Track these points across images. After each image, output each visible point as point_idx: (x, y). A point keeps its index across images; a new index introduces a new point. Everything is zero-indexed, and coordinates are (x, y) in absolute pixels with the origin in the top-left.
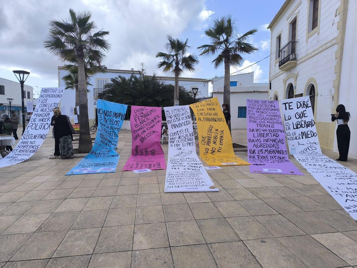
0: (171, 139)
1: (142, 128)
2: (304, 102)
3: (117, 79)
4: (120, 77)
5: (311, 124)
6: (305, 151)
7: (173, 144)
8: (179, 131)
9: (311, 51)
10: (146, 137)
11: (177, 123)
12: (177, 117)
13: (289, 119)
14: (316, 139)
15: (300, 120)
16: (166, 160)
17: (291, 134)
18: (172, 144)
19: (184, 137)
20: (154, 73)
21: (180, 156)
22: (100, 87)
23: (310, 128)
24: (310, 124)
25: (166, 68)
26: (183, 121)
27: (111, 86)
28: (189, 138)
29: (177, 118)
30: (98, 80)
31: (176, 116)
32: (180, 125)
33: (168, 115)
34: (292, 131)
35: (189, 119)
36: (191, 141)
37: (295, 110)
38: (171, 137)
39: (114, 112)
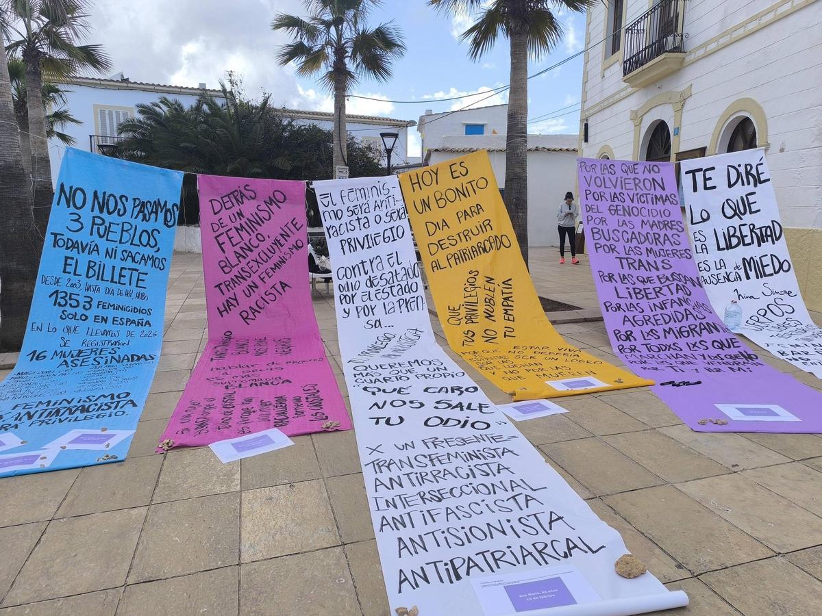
0: (344, 288)
1: (244, 274)
2: (749, 167)
3: (157, 109)
4: (165, 101)
5: (771, 236)
6: (762, 319)
7: (352, 307)
8: (368, 262)
9: (742, 18)
10: (261, 303)
11: (359, 234)
12: (360, 216)
13: (704, 220)
14: (788, 281)
15: (736, 222)
16: (336, 371)
17: (713, 266)
18: (346, 306)
19: (388, 282)
20: (265, 94)
21: (382, 352)
22: (108, 131)
23: (768, 247)
24: (769, 233)
25: (306, 62)
26: (380, 228)
27: (140, 127)
28: (403, 284)
29: (358, 219)
30: (103, 113)
31: (356, 211)
32: (370, 241)
33: (329, 209)
34: (713, 256)
35: (398, 222)
36: (413, 294)
37: (723, 192)
38: (343, 282)
39: (135, 200)
